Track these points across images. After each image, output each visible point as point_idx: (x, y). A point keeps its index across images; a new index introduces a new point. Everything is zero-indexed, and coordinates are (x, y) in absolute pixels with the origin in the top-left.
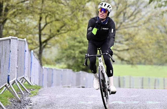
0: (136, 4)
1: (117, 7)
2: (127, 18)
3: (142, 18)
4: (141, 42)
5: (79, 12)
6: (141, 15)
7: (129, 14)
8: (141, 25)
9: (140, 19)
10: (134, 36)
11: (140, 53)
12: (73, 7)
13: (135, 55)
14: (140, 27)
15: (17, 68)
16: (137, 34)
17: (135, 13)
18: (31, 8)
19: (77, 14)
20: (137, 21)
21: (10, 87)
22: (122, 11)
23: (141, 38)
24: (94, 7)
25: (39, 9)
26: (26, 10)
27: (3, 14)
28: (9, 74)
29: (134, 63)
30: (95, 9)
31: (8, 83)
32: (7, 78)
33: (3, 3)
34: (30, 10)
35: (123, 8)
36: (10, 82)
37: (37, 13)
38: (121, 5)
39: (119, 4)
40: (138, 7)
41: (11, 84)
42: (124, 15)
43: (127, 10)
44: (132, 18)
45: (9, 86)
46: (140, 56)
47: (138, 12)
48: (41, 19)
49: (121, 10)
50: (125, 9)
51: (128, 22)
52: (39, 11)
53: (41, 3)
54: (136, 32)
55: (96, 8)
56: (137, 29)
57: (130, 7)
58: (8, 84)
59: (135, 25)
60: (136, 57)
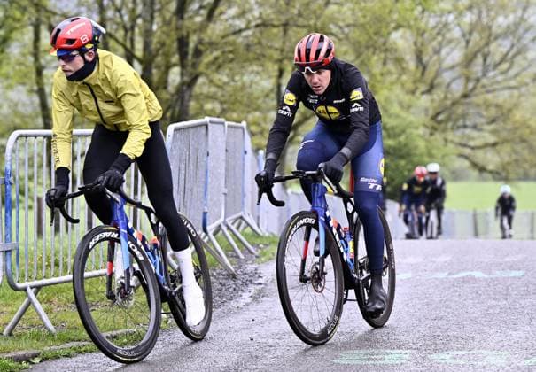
0: (513, 33)
1: (468, 42)
2: (491, 68)
3: (530, 66)
4: (529, 127)
5: (374, 53)
6: (525, 58)
7: (497, 58)
8: (527, 84)
9: (524, 69)
10: (510, 110)
11: (526, 153)
12: (359, 42)
13: (514, 157)
14: (523, 90)
15: (225, 194)
16: (516, 106)
17: (510, 55)
18: (258, 47)
19: (369, 60)
20: (517, 75)
21: (210, 240)
22: (479, 51)
23: (528, 116)
24: (411, 41)
25: (276, 49)
26: (245, 52)
27: (190, 63)
28: (206, 210)
29: (512, 176)
30: (413, 47)
31: (205, 230)
32: (201, 218)
33: (188, 36)
34: (256, 53)
35: (483, 42)
36: (208, 228)
37: (271, 58)
38: (476, 37)
39: (470, 33)
40: (519, 40)
41: (211, 233)
42: (485, 60)
43: (493, 47)
44: (505, 66)
45: (207, 238)
46: (526, 161)
47: (518, 53)
48: (281, 72)
49: (476, 49)
50: (487, 44)
51: (494, 77)
52: (276, 55)
53: (281, 33)
54: (514, 100)
55: (415, 44)
56: (516, 93)
57: (499, 41)
58: (204, 234)
59: (513, 83)
60: (516, 161)
